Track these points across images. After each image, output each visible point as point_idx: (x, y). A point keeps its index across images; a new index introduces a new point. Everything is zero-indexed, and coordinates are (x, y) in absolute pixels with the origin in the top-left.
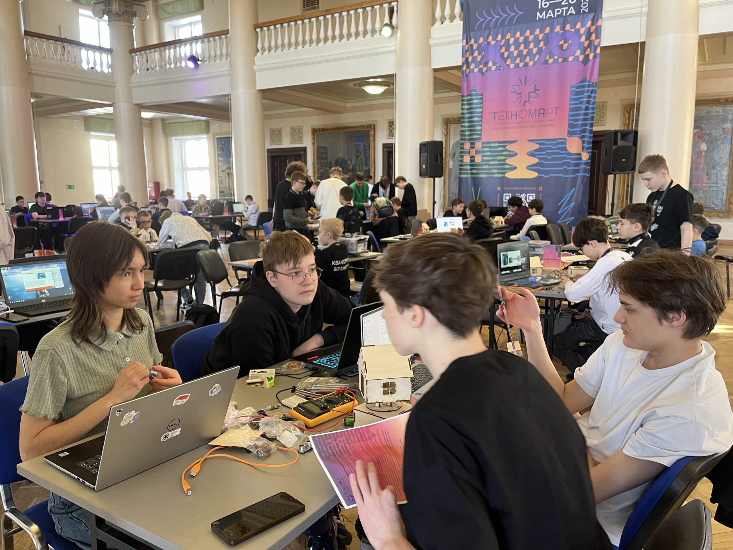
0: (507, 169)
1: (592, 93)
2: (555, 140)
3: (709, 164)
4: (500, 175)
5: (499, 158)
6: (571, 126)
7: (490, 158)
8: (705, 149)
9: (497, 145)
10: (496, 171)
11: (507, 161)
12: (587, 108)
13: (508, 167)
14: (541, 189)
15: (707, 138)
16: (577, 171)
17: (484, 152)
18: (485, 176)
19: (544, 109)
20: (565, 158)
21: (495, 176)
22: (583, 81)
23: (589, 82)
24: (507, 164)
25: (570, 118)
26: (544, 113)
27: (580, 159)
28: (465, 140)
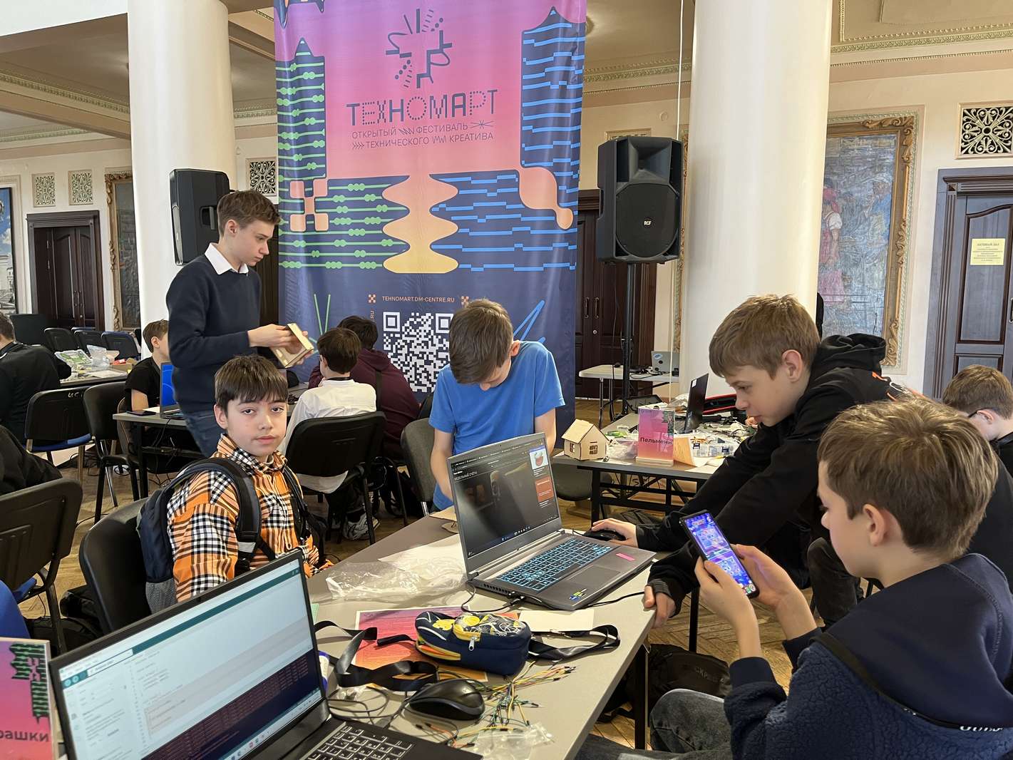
0: (387, 249)
1: (573, 51)
2: (493, 174)
4: (373, 265)
5: (367, 221)
6: (529, 138)
7: (348, 221)
8: (839, 226)
9: (362, 187)
10: (363, 254)
11: (386, 230)
12: (563, 92)
13: (390, 243)
16: (546, 257)
17: (334, 205)
18: (339, 265)
19: (464, 95)
20: (517, 222)
21: (362, 265)
22: (551, 19)
23: (566, 22)
24: (388, 237)
25: (526, 118)
26: (463, 106)
27: (553, 225)
28: (290, 174)
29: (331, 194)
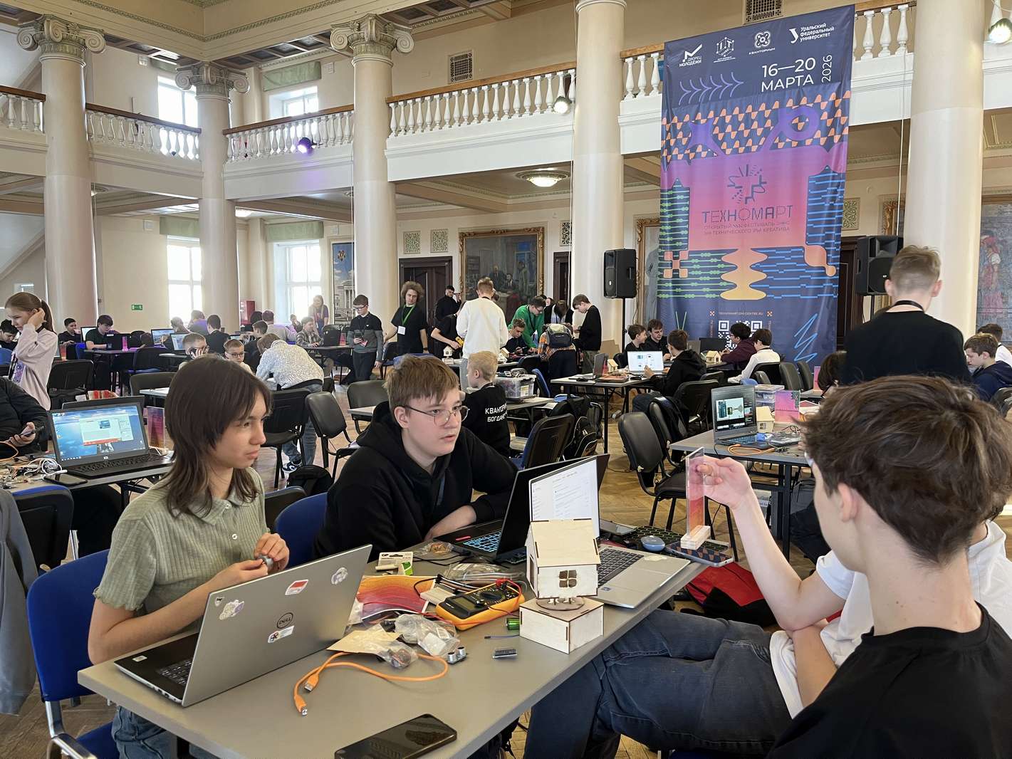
0: (723, 287)
1: (838, 187)
2: (789, 249)
3: (1004, 282)
4: (714, 296)
5: (711, 272)
6: (810, 230)
7: (700, 273)
8: (998, 262)
9: (709, 255)
10: (708, 290)
11: (722, 277)
12: (832, 207)
13: (725, 284)
14: (770, 314)
15: (1000, 246)
16: (820, 291)
17: (692, 264)
18: (693, 296)
19: (773, 208)
20: (803, 273)
21: (707, 296)
22: (825, 171)
23: (834, 172)
24: (724, 281)
25: (809, 220)
26: (772, 214)
27: (824, 274)
28: (665, 248)
29: (690, 258)
